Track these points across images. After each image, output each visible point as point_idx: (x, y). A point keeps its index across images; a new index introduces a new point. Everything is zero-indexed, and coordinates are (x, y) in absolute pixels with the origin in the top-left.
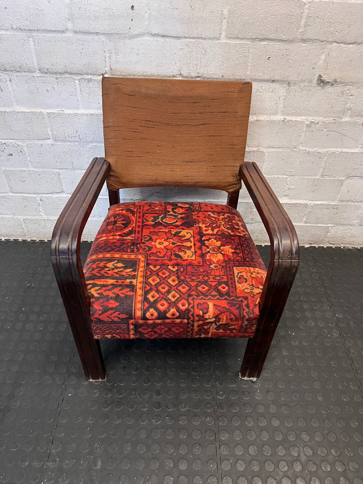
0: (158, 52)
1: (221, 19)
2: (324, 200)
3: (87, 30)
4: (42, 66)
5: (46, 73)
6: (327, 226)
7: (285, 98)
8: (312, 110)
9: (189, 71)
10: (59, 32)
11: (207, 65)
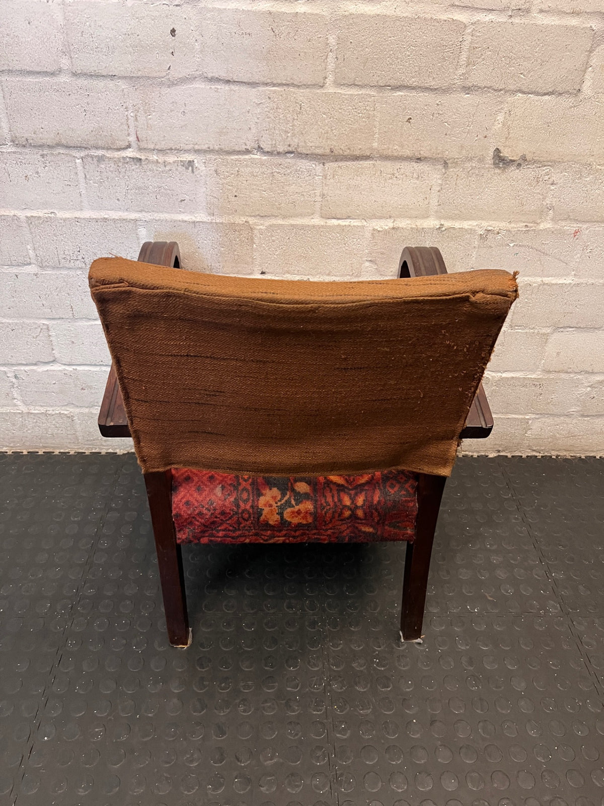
0: (219, 109)
1: (325, 53)
2: (517, 371)
3: (95, 71)
4: (17, 134)
5: (24, 146)
6: (525, 419)
7: (439, 188)
8: (487, 209)
9: (274, 142)
10: (46, 73)
11: (303, 132)
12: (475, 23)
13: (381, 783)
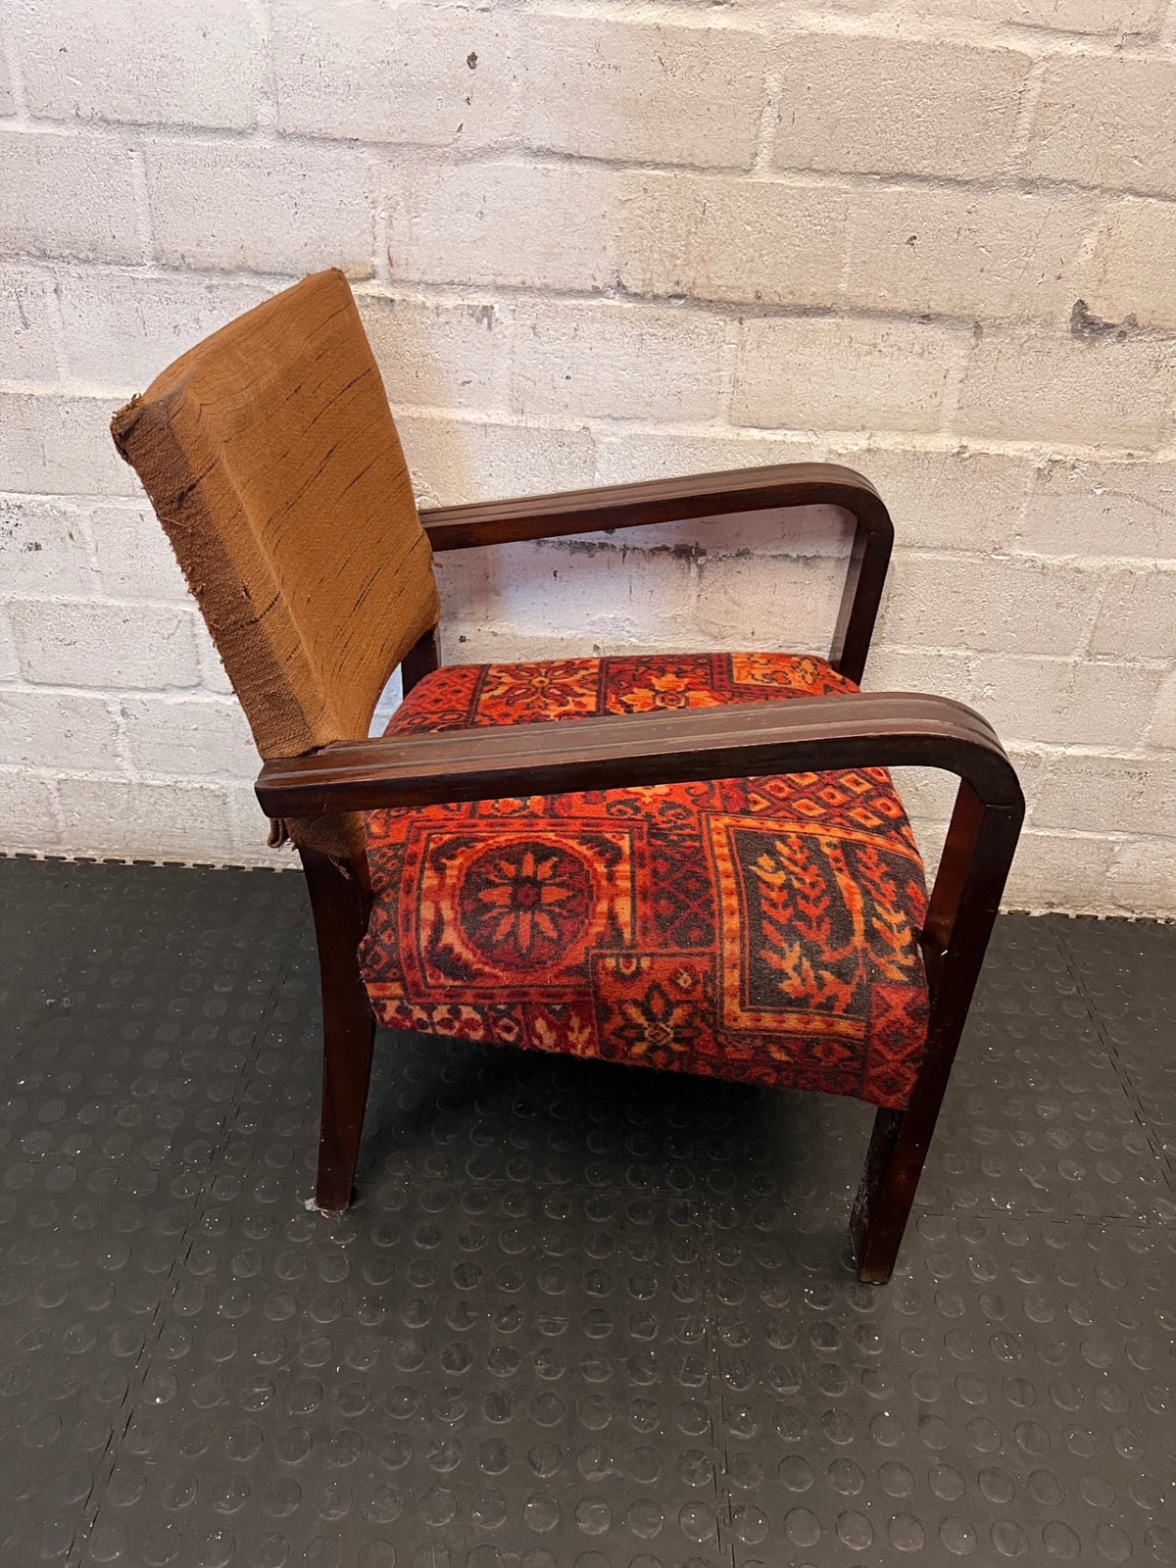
0: (548, 209)
1: (759, 106)
2: (1098, 744)
3: (321, 130)
4: (165, 246)
5: (177, 269)
6: (1106, 841)
7: (962, 376)
8: (1054, 420)
9: (648, 276)
10: (228, 132)
11: (705, 258)
12: (1050, 58)
13: (819, 1531)
